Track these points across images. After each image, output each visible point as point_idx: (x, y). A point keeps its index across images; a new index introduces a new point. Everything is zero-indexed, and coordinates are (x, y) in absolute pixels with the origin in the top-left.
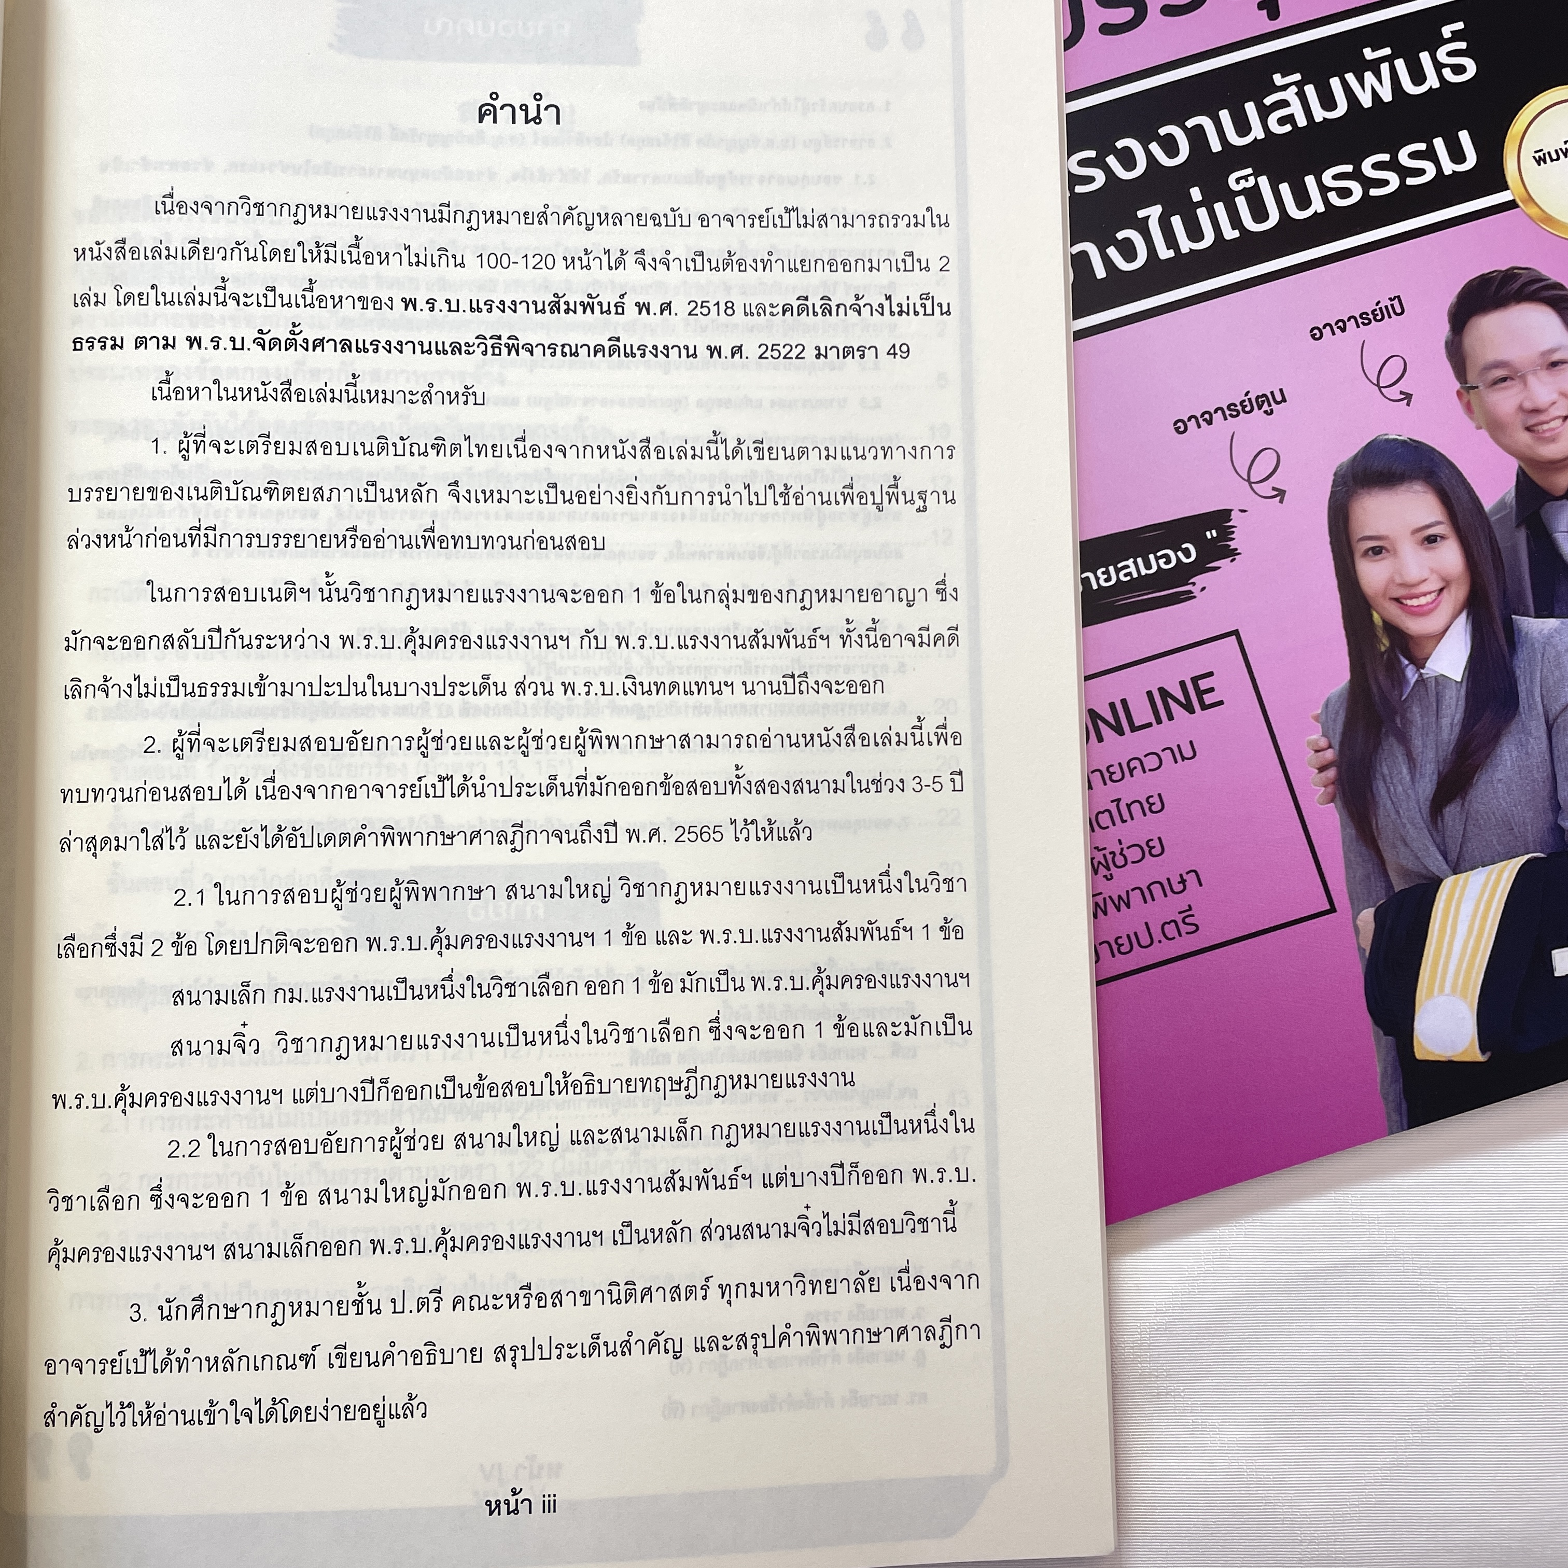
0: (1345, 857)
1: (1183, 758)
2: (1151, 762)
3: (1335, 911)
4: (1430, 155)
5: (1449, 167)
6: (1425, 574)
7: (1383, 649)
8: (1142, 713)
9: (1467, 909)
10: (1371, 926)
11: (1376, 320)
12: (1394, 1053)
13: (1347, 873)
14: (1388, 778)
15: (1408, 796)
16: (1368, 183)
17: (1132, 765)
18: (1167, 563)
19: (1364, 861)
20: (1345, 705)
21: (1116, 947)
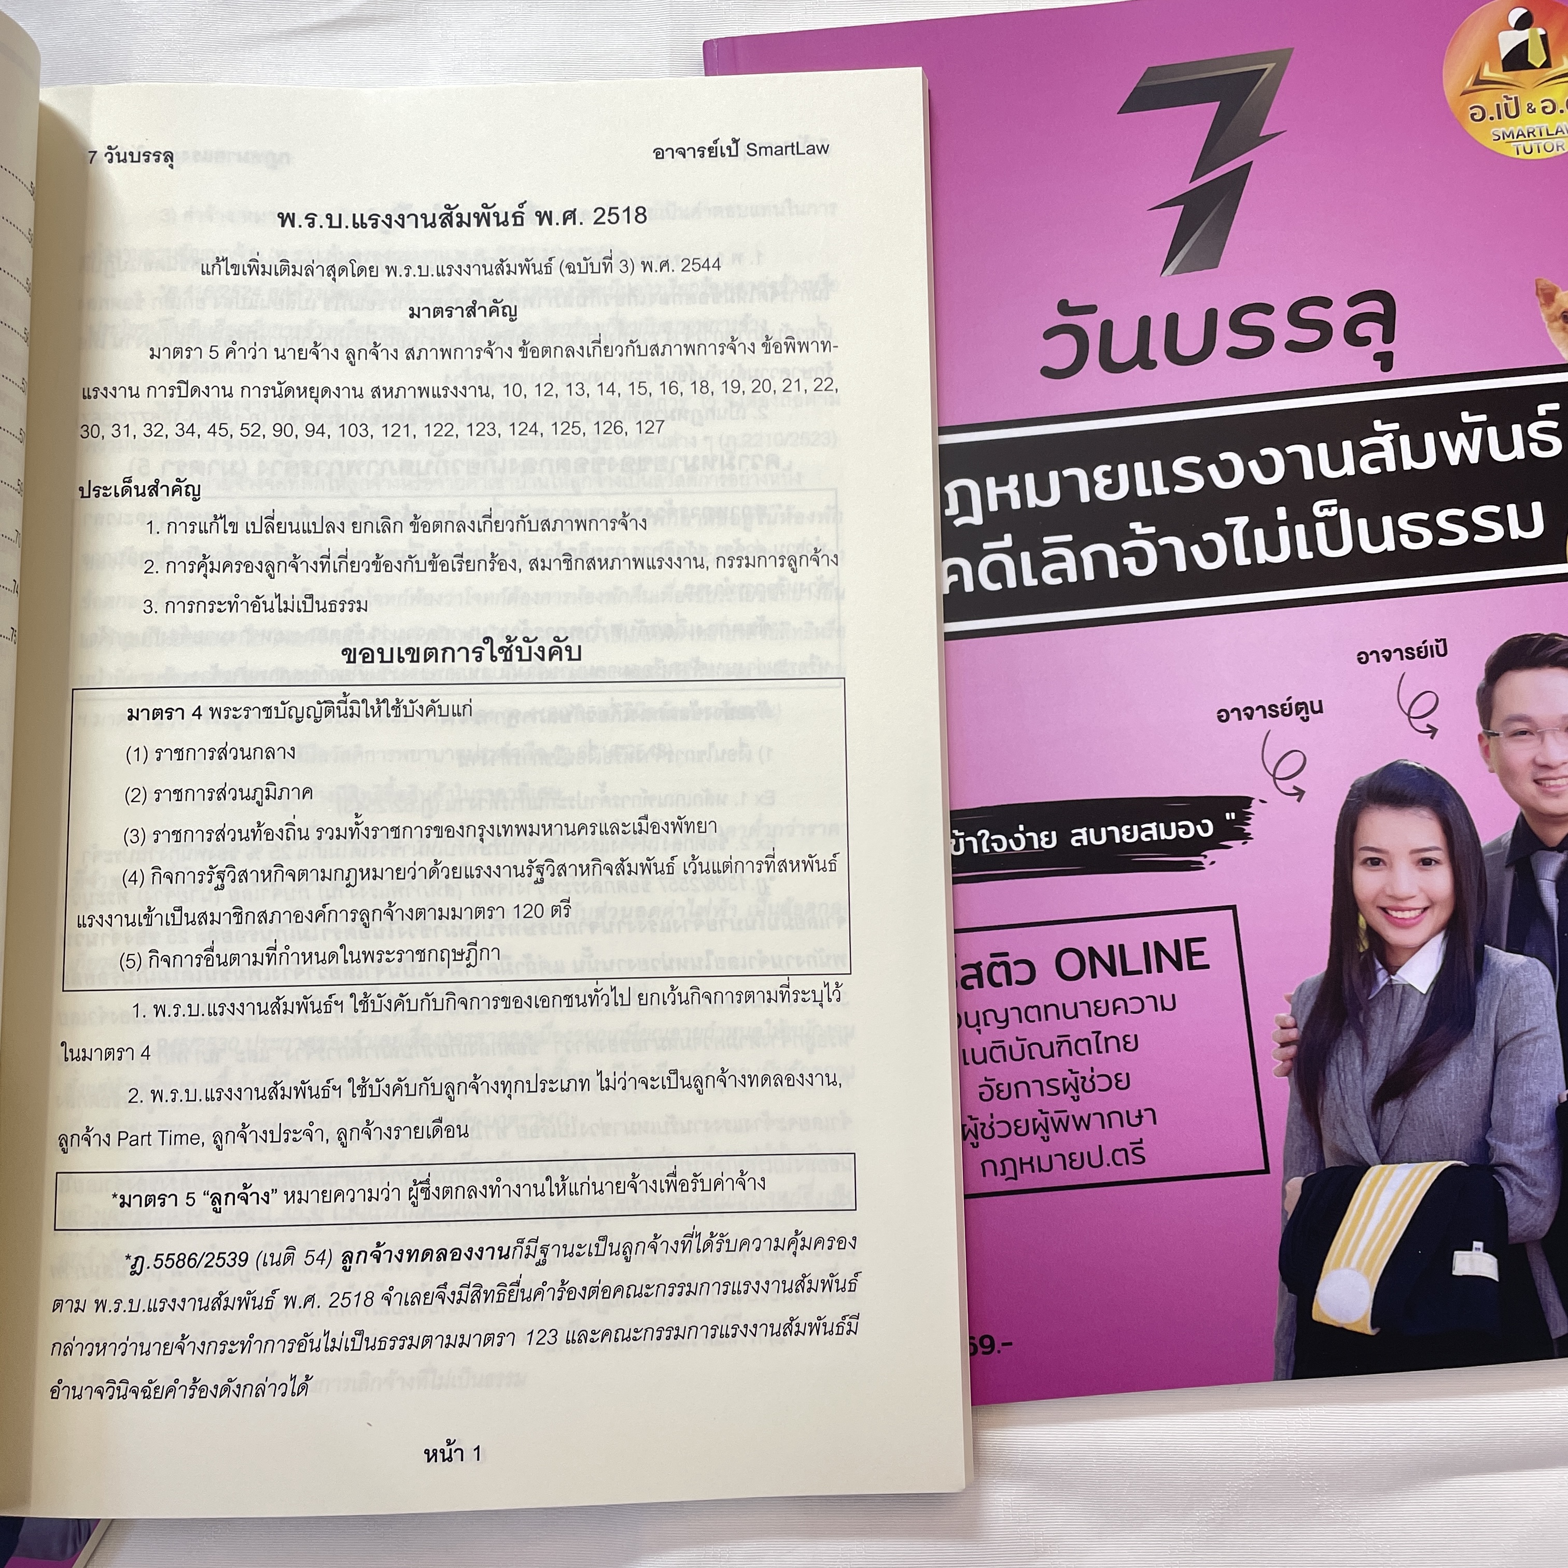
0: (1288, 1127)
1: (1164, 1008)
2: (1134, 1005)
3: (1269, 1172)
4: (1502, 518)
5: (1516, 532)
6: (1414, 892)
7: (1362, 950)
8: (1135, 960)
9: (1386, 1197)
10: (1299, 1193)
11: (1419, 656)
12: (1293, 1310)
13: (1286, 1141)
14: (1341, 1065)
15: (1356, 1086)
16: (1439, 533)
17: (1118, 1004)
18: (1185, 833)
19: (1304, 1134)
20: (1317, 992)
21: (1069, 1161)
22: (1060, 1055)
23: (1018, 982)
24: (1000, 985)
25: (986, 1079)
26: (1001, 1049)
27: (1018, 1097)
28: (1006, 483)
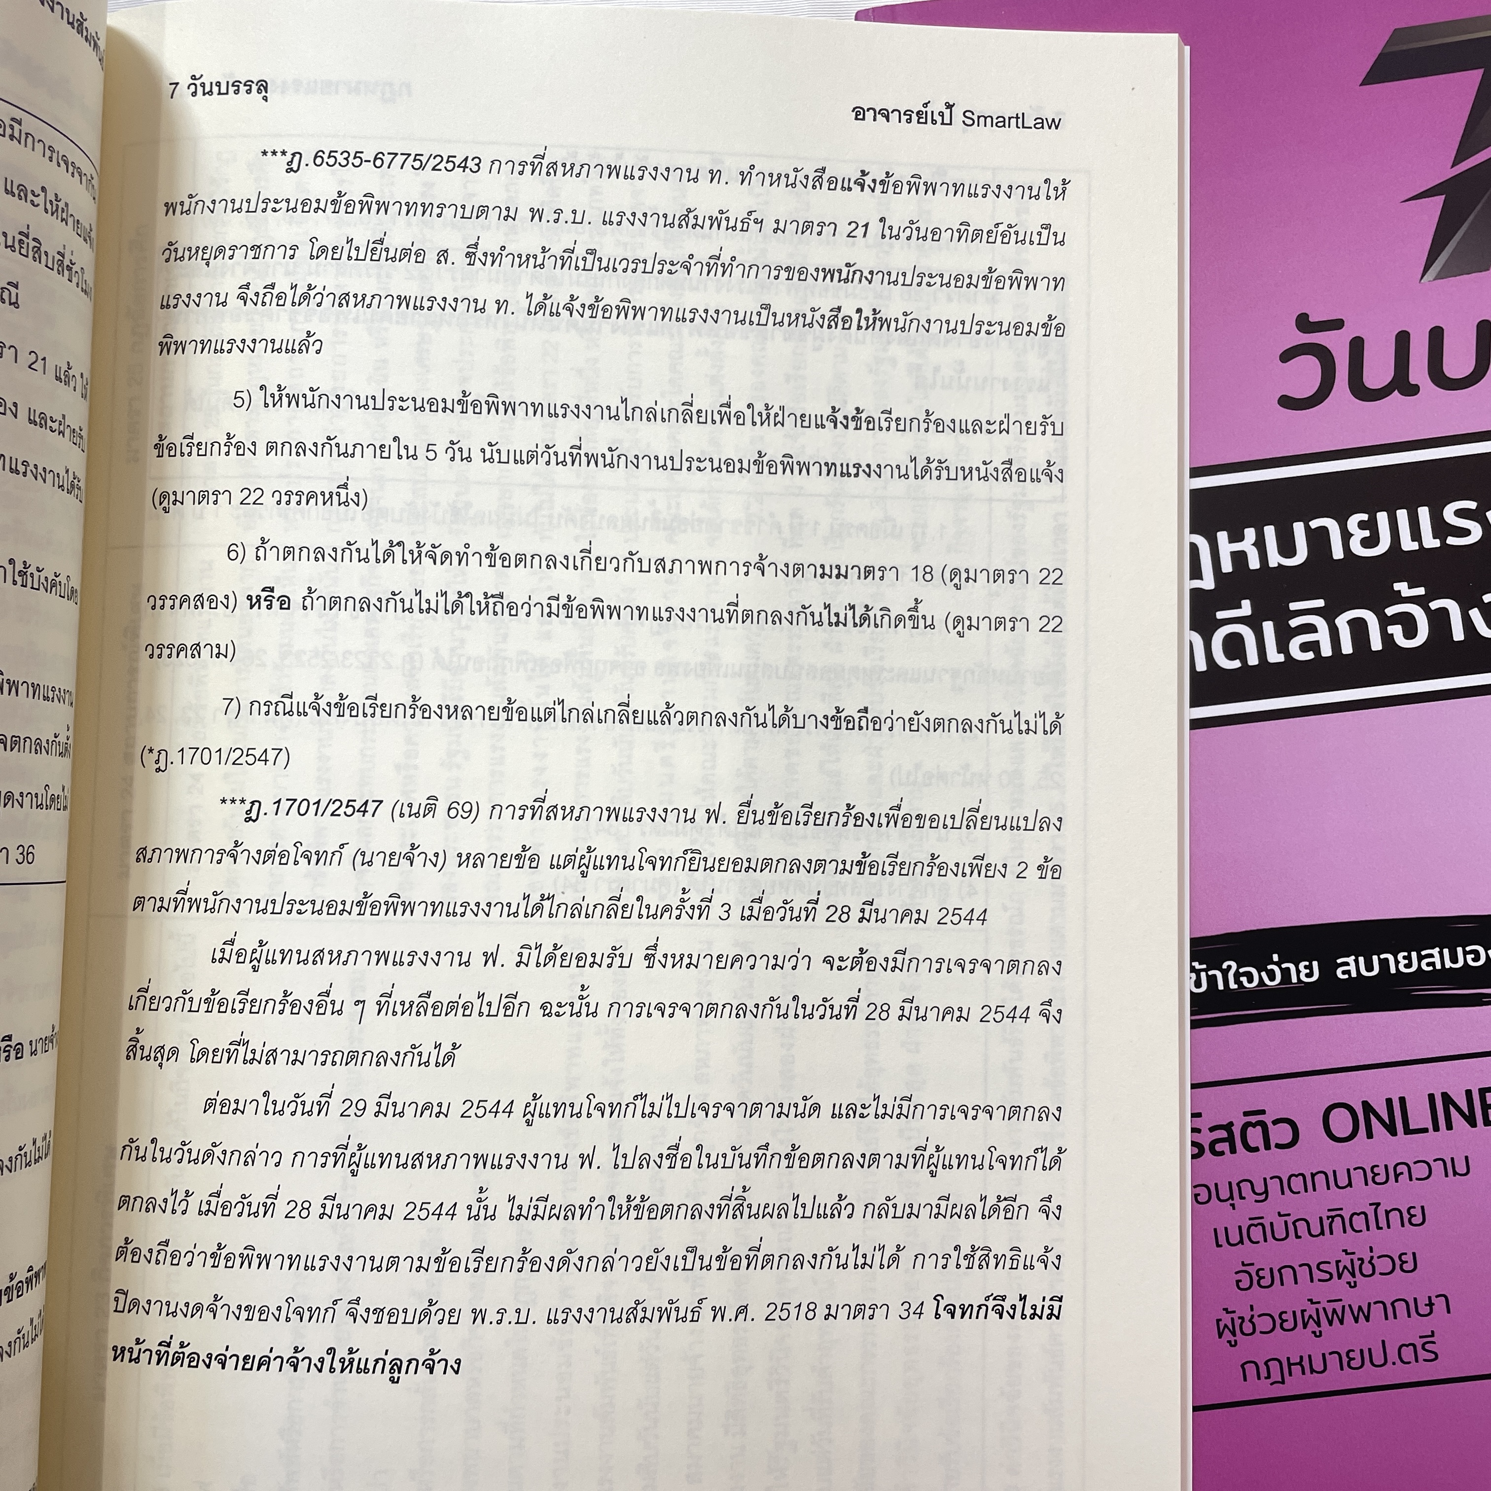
1: (1455, 1173)
8: (1420, 1116)
17: (1400, 1169)
18: (1474, 960)
21: (1346, 1360)
22: (1331, 1233)
23: (1278, 1146)
24: (1256, 1149)
25: (1243, 1264)
26: (1260, 1227)
27: (1282, 1284)
28: (1240, 538)
